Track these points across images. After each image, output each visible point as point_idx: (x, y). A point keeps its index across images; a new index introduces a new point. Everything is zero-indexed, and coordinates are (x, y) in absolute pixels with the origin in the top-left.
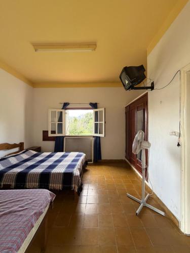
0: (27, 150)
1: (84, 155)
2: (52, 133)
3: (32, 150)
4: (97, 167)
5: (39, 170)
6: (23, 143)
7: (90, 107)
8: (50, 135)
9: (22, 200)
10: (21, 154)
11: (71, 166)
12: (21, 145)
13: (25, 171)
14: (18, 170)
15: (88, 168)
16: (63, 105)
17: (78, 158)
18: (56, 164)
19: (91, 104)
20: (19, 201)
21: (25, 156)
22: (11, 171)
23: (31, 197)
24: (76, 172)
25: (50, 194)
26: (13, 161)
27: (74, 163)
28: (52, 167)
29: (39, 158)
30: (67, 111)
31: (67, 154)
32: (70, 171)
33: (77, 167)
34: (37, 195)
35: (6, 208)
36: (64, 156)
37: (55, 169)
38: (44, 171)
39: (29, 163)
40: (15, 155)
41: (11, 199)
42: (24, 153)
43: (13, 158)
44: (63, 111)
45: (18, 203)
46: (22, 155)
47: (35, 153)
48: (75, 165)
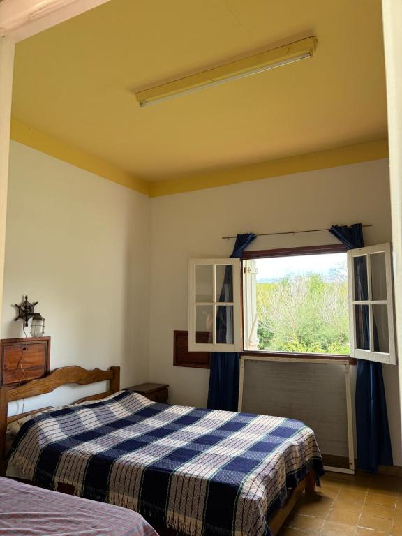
0: (127, 393)
1: (307, 431)
2: (198, 341)
3: (142, 393)
4: (366, 494)
5: (143, 458)
6: (119, 368)
7: (334, 241)
8: (194, 346)
9: (77, 523)
10: (110, 402)
11: (242, 465)
12: (112, 375)
13: (110, 454)
14: (93, 448)
15: (323, 489)
16: (233, 241)
17: (275, 439)
18: (197, 447)
19: (336, 230)
20: (70, 522)
21: (119, 411)
22: (78, 448)
23: (97, 522)
24: (254, 488)
25: (145, 529)
26: (89, 420)
27: (254, 456)
28: (183, 455)
29: (154, 423)
30: (247, 263)
31: (242, 419)
32: (231, 478)
33: (258, 470)
34: (111, 520)
35: (44, 530)
36: (232, 427)
37: (186, 465)
38: (156, 462)
39: (125, 434)
40: (95, 403)
41: (57, 513)
42: (117, 399)
43: (89, 411)
44: (235, 262)
45: (67, 527)
46: (111, 407)
47: (146, 402)
48: (256, 463)
